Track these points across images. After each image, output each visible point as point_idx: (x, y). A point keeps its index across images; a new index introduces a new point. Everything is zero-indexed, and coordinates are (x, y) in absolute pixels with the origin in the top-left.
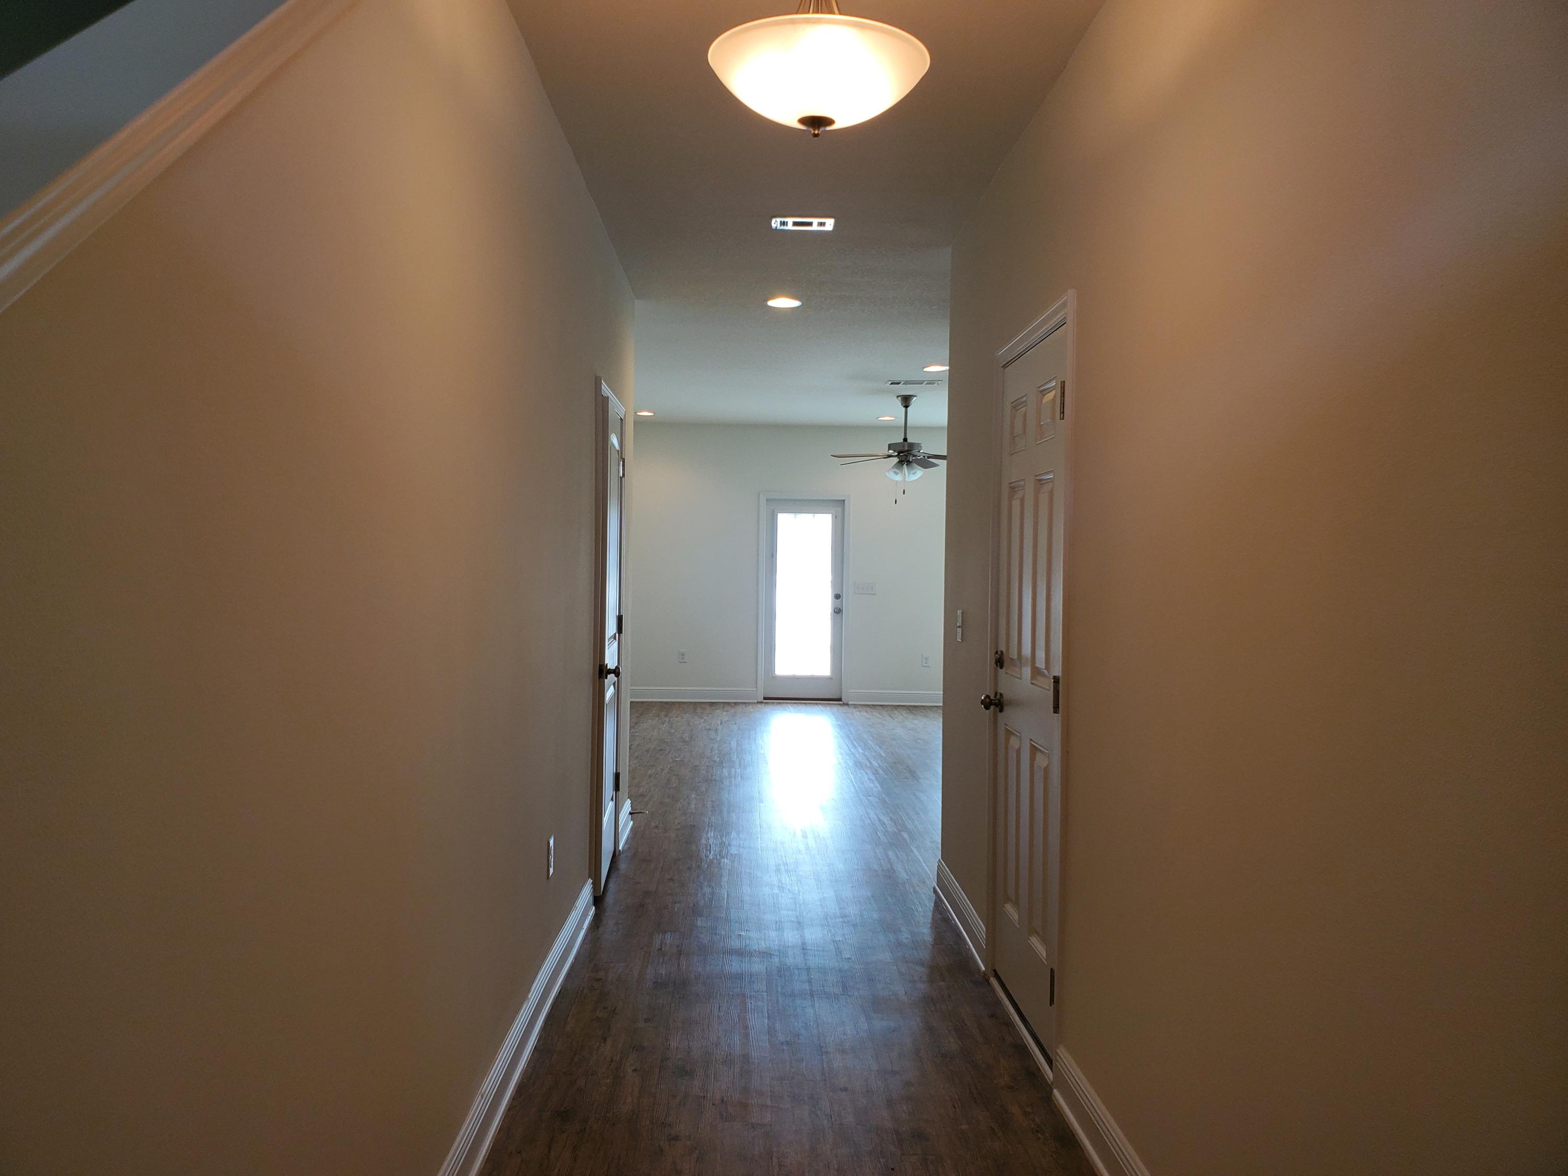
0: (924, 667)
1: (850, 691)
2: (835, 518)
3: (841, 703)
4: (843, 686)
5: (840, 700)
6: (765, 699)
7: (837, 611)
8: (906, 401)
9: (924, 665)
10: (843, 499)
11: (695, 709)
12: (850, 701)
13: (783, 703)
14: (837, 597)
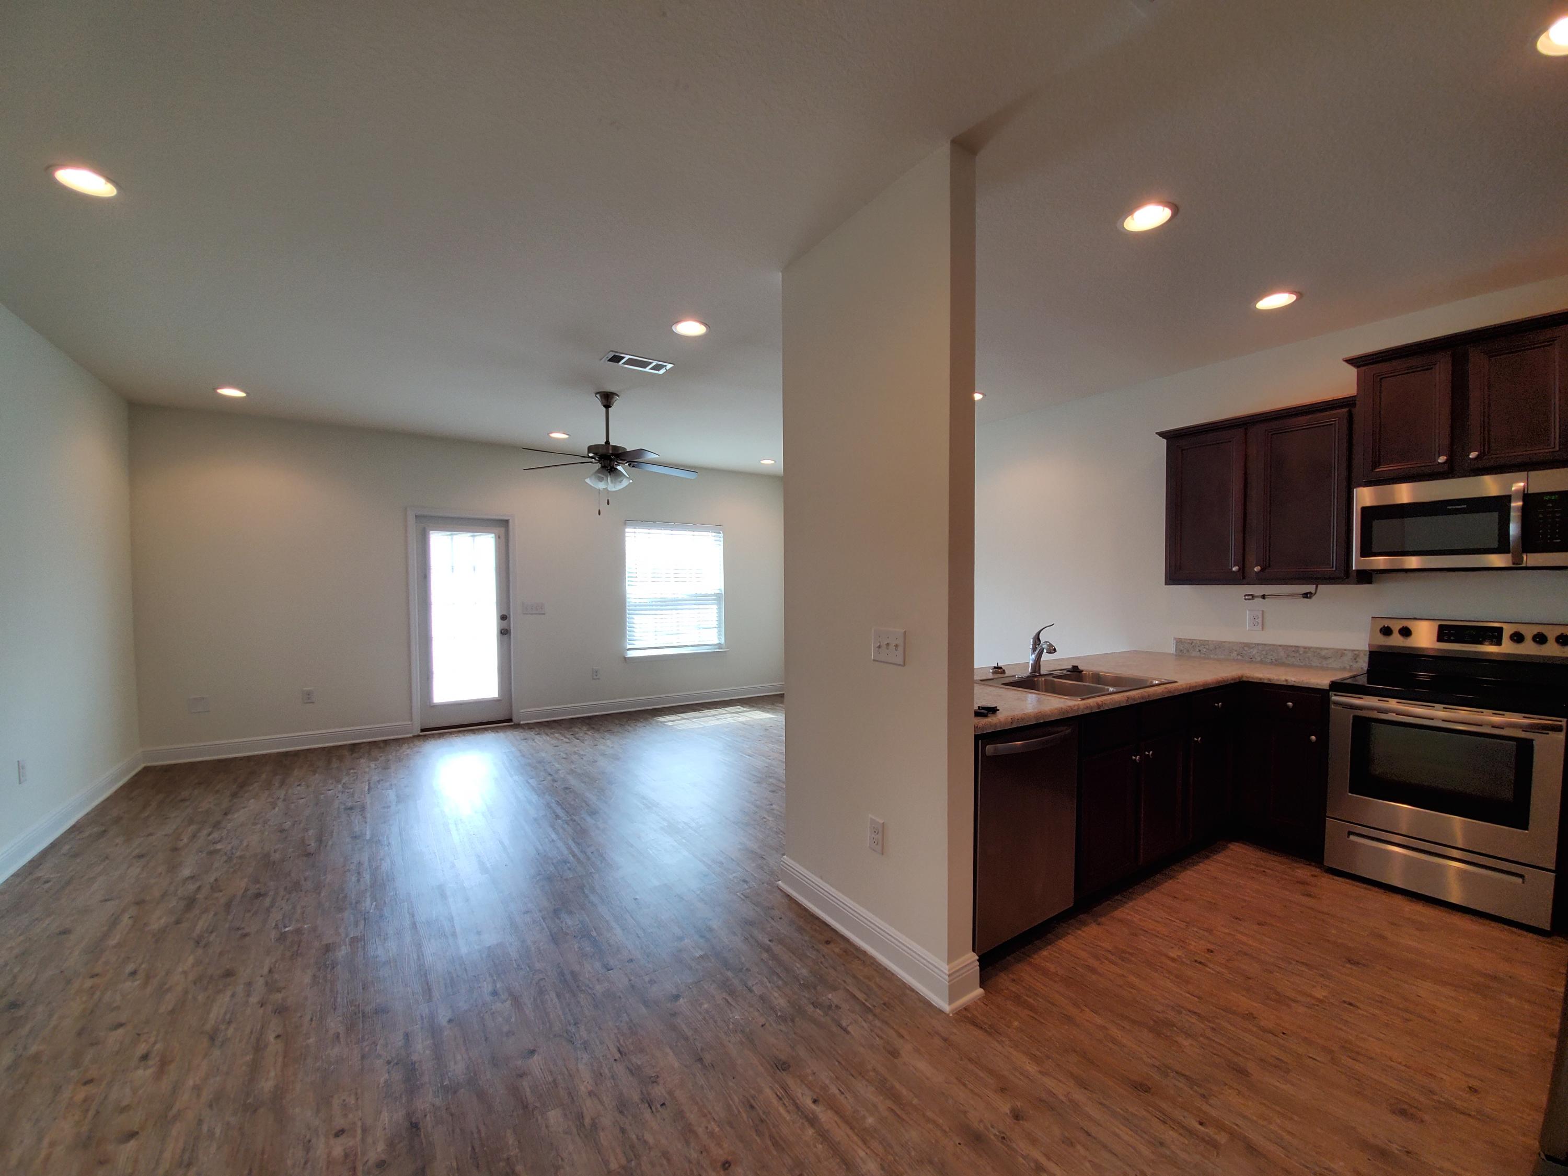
0: (594, 679)
1: (522, 711)
2: (498, 538)
3: (512, 723)
4: (513, 707)
5: (510, 720)
6: (423, 730)
7: (504, 632)
8: (607, 399)
9: (595, 677)
10: (506, 518)
11: (329, 762)
12: (523, 720)
13: (446, 733)
14: (503, 618)
